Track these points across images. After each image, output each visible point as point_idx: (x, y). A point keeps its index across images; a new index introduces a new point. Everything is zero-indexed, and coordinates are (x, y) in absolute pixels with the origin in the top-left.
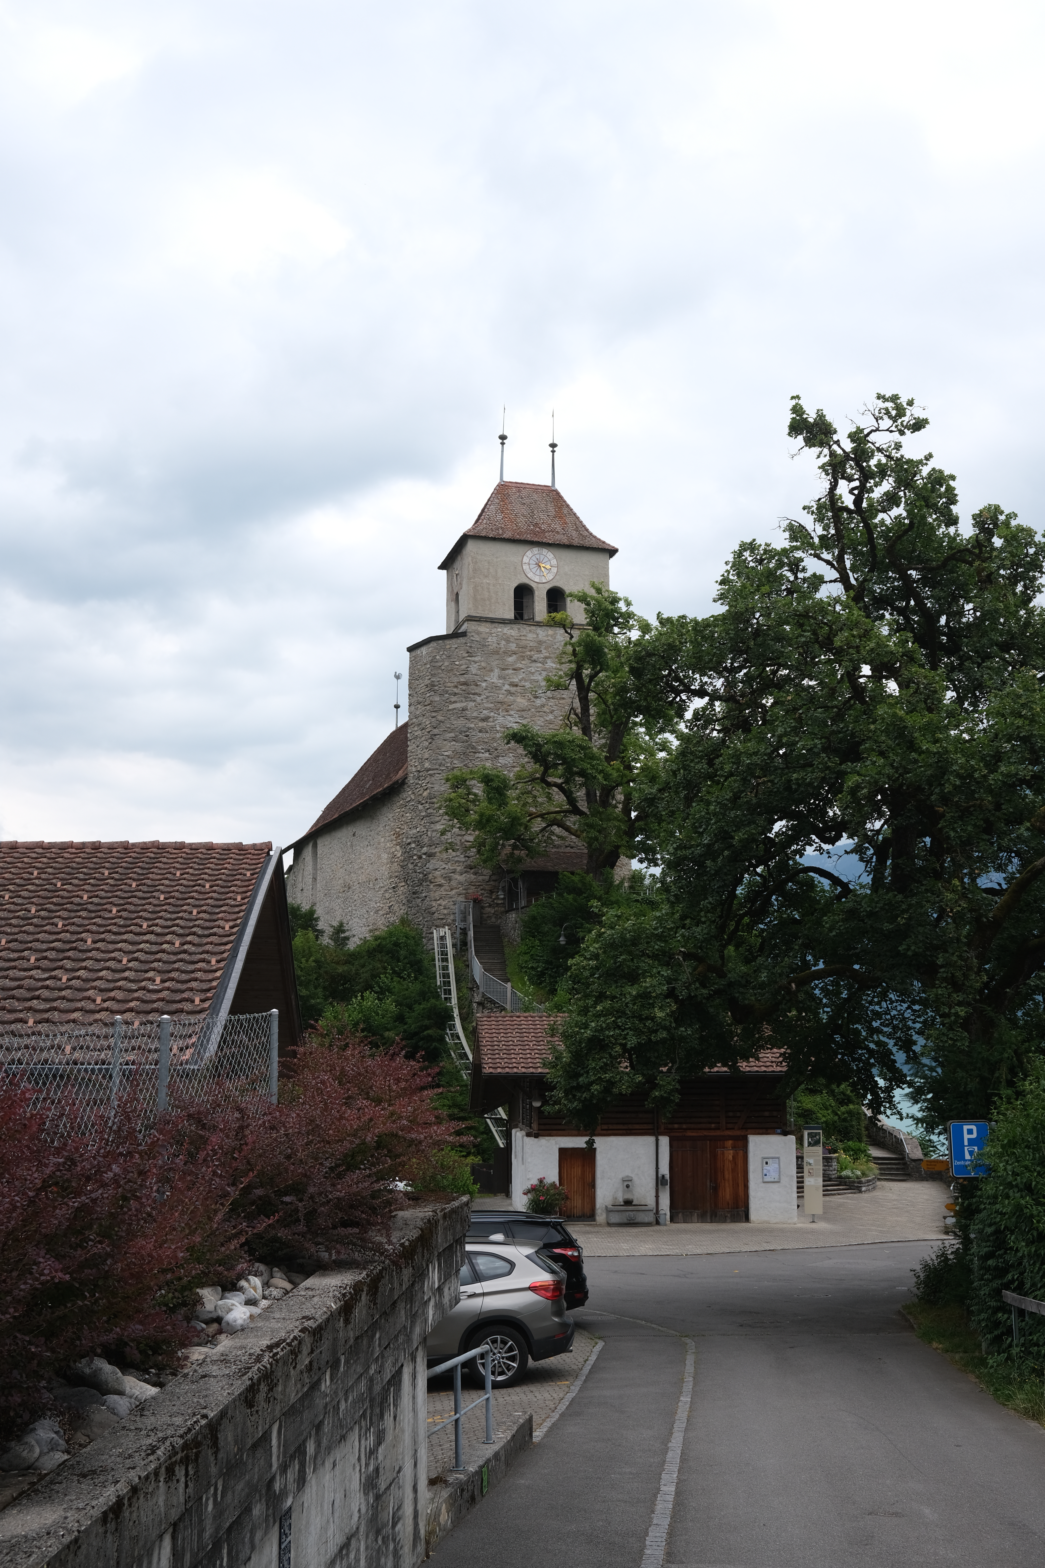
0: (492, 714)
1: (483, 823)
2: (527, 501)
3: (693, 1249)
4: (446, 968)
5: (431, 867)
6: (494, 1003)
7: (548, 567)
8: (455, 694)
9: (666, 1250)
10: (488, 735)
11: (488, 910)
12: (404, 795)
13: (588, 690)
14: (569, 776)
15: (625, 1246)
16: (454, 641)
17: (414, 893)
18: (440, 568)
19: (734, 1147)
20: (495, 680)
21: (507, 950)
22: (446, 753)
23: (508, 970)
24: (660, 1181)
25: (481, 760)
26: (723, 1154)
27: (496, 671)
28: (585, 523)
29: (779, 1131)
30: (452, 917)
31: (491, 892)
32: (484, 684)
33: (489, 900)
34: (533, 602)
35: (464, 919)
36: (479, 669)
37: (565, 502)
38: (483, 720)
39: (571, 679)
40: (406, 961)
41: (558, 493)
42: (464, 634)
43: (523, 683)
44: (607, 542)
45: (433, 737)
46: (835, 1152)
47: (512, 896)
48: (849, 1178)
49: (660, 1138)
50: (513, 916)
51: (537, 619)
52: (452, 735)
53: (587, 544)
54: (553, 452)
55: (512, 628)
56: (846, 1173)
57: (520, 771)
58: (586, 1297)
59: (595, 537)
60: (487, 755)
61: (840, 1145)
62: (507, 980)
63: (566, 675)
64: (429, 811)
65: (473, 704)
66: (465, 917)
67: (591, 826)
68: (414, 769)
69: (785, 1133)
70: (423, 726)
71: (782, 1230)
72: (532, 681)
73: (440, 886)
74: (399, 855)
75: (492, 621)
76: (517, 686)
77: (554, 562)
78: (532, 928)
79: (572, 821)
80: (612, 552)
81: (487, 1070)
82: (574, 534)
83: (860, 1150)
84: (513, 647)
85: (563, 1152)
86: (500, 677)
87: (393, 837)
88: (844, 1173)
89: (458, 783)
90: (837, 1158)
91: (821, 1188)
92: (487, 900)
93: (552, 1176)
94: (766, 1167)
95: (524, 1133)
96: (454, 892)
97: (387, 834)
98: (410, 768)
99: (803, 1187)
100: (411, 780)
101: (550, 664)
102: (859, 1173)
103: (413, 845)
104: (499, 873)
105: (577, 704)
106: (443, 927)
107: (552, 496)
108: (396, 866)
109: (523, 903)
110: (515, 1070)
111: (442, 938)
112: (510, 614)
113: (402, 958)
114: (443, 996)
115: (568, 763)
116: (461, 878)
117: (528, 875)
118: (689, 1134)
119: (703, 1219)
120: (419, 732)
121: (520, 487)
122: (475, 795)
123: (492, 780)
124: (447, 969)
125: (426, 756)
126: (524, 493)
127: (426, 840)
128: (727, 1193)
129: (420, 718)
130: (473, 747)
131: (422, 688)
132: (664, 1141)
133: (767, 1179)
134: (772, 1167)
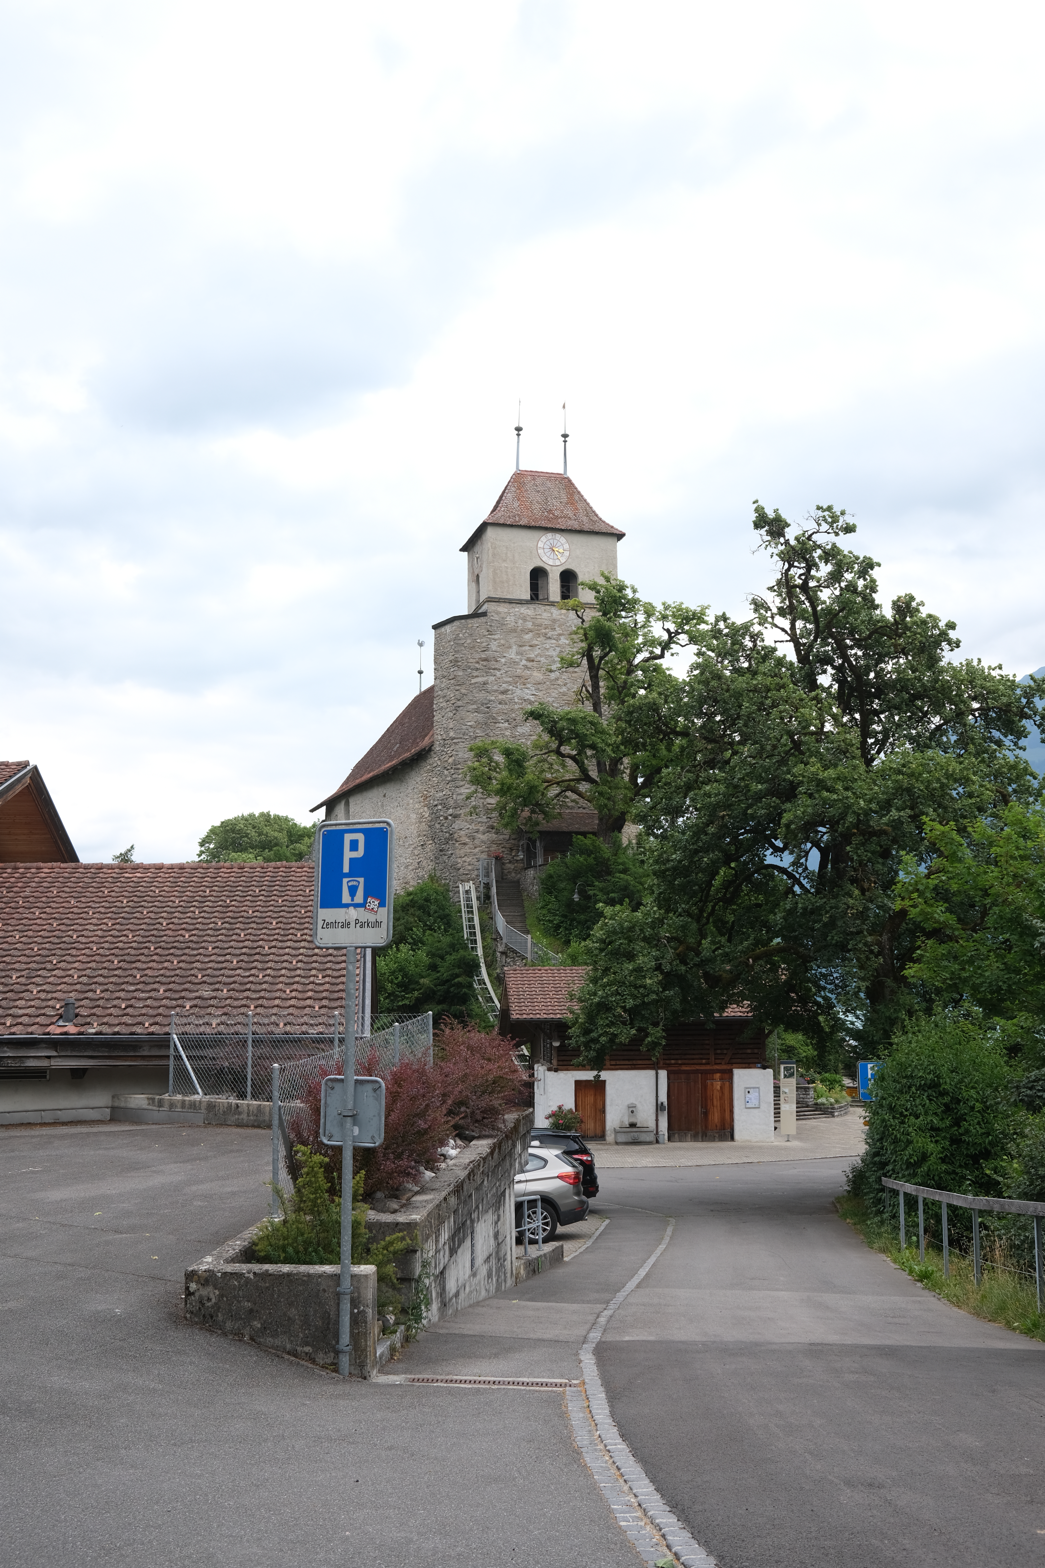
0: (511, 687)
1: (504, 790)
2: (541, 489)
3: (684, 1162)
4: (471, 920)
5: (456, 827)
6: (516, 953)
7: (561, 550)
8: (477, 669)
9: (663, 1162)
10: (507, 707)
11: (509, 865)
12: (431, 761)
13: (598, 668)
14: (582, 747)
15: (630, 1160)
16: (476, 620)
17: (441, 851)
18: (461, 550)
19: (721, 1079)
20: (513, 656)
21: (526, 904)
22: (469, 724)
23: (528, 922)
24: (659, 1107)
25: (501, 730)
26: (712, 1085)
27: (515, 648)
28: (595, 508)
29: (759, 1065)
30: (476, 873)
31: (511, 849)
32: (503, 660)
33: (510, 857)
34: (548, 583)
35: (487, 875)
36: (499, 646)
37: (576, 488)
38: (503, 693)
39: (583, 656)
40: (436, 915)
41: (570, 481)
42: (484, 614)
43: (539, 659)
44: (615, 526)
45: (457, 708)
46: (813, 1082)
47: (530, 855)
48: (824, 1104)
49: (660, 1071)
50: (531, 873)
51: (551, 599)
52: (475, 706)
53: (597, 529)
54: (565, 441)
55: (528, 608)
56: (822, 1100)
57: (537, 740)
58: (597, 1190)
59: (604, 522)
60: (506, 725)
61: (817, 1076)
62: (527, 932)
63: (578, 653)
64: (454, 776)
65: (493, 678)
66: (488, 873)
67: (601, 794)
68: (440, 737)
69: (764, 1067)
70: (448, 698)
71: (760, 1147)
72: (547, 657)
73: (465, 844)
74: (427, 816)
75: (510, 601)
76: (533, 661)
77: (566, 546)
78: (549, 886)
79: (584, 787)
80: (620, 536)
81: (515, 1016)
82: (585, 519)
83: (835, 1081)
84: (529, 625)
85: (578, 1083)
86: (517, 653)
87: (421, 799)
88: (820, 1101)
89: (481, 753)
90: (815, 1088)
91: (795, 1114)
92: (507, 857)
93: (569, 1103)
94: (748, 1095)
95: (545, 1068)
96: (477, 850)
97: (416, 796)
98: (436, 736)
99: (779, 1113)
100: (437, 748)
101: (564, 641)
102: (832, 1100)
103: (440, 807)
104: (519, 833)
105: (589, 683)
106: (468, 882)
107: (565, 483)
108: (424, 826)
109: (540, 861)
110: (538, 1016)
111: (467, 892)
112: (526, 595)
113: (432, 913)
114: (470, 946)
115: (581, 738)
116: (484, 837)
117: (545, 835)
118: (684, 1068)
119: (695, 1138)
120: (445, 704)
121: (534, 475)
122: (496, 763)
123: (512, 753)
124: (473, 921)
125: (451, 726)
126: (539, 481)
127: (452, 803)
128: (715, 1117)
129: (445, 691)
130: (494, 718)
131: (446, 663)
132: (663, 1074)
133: (749, 1105)
134: (753, 1095)
